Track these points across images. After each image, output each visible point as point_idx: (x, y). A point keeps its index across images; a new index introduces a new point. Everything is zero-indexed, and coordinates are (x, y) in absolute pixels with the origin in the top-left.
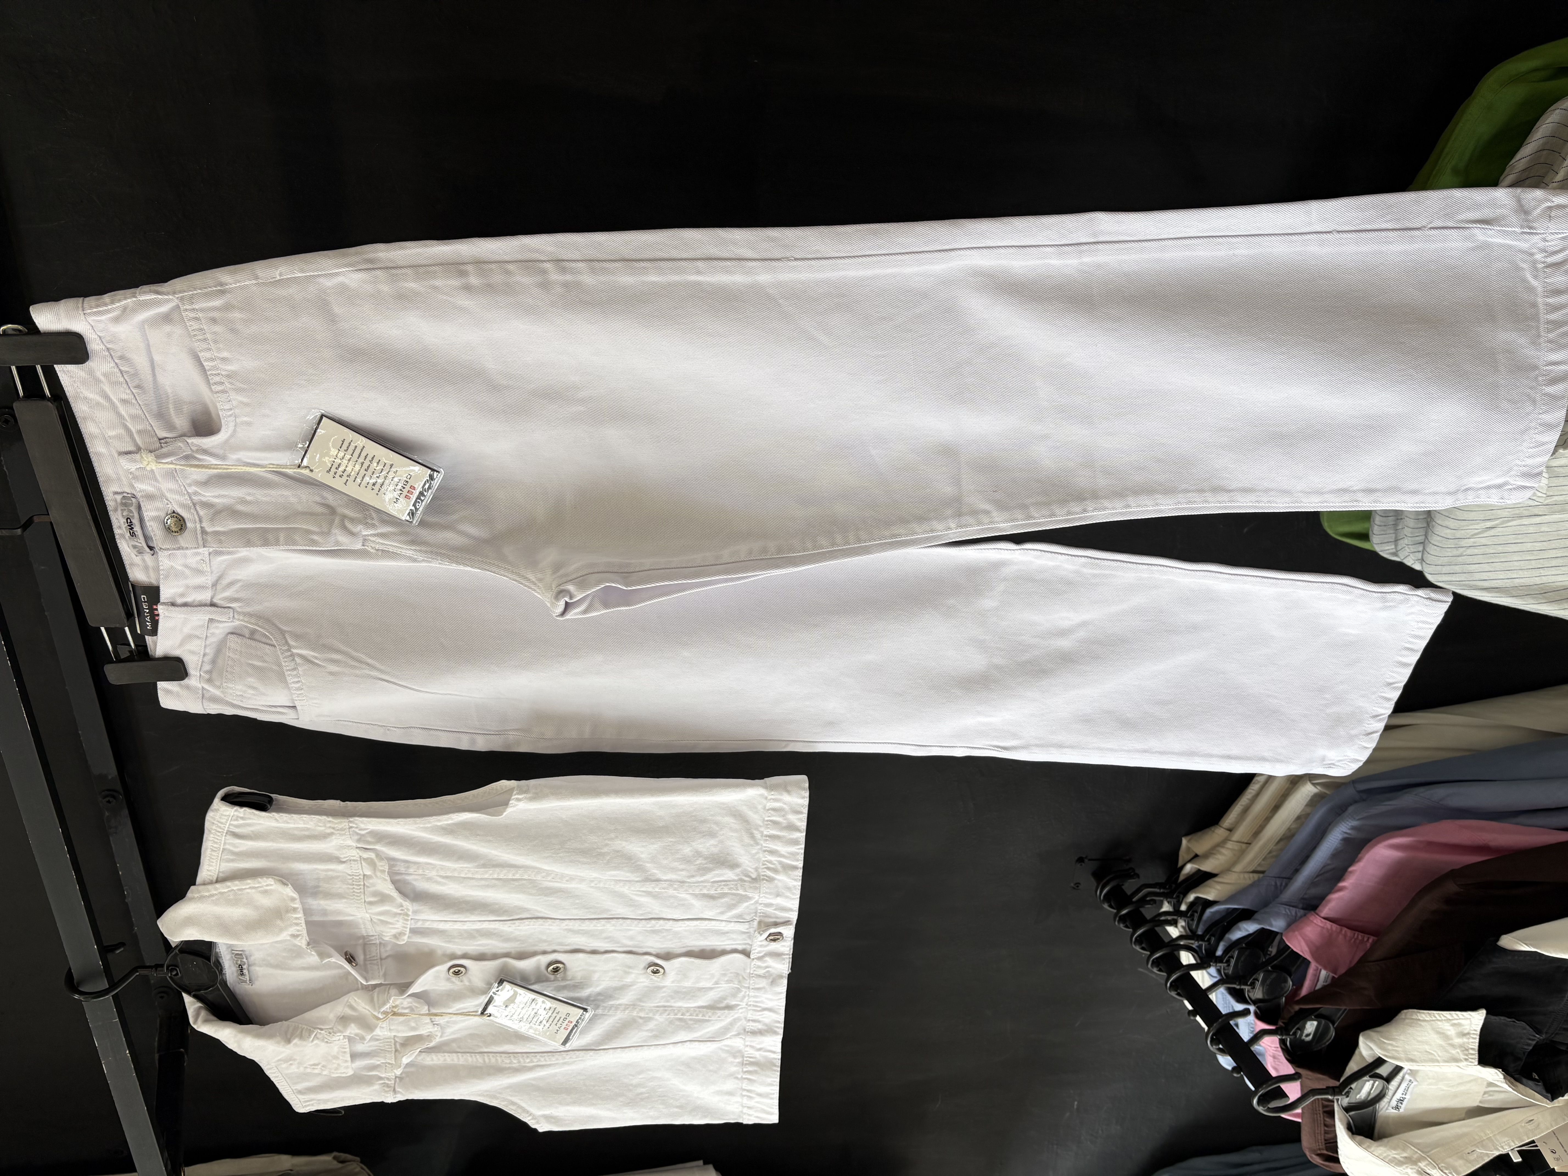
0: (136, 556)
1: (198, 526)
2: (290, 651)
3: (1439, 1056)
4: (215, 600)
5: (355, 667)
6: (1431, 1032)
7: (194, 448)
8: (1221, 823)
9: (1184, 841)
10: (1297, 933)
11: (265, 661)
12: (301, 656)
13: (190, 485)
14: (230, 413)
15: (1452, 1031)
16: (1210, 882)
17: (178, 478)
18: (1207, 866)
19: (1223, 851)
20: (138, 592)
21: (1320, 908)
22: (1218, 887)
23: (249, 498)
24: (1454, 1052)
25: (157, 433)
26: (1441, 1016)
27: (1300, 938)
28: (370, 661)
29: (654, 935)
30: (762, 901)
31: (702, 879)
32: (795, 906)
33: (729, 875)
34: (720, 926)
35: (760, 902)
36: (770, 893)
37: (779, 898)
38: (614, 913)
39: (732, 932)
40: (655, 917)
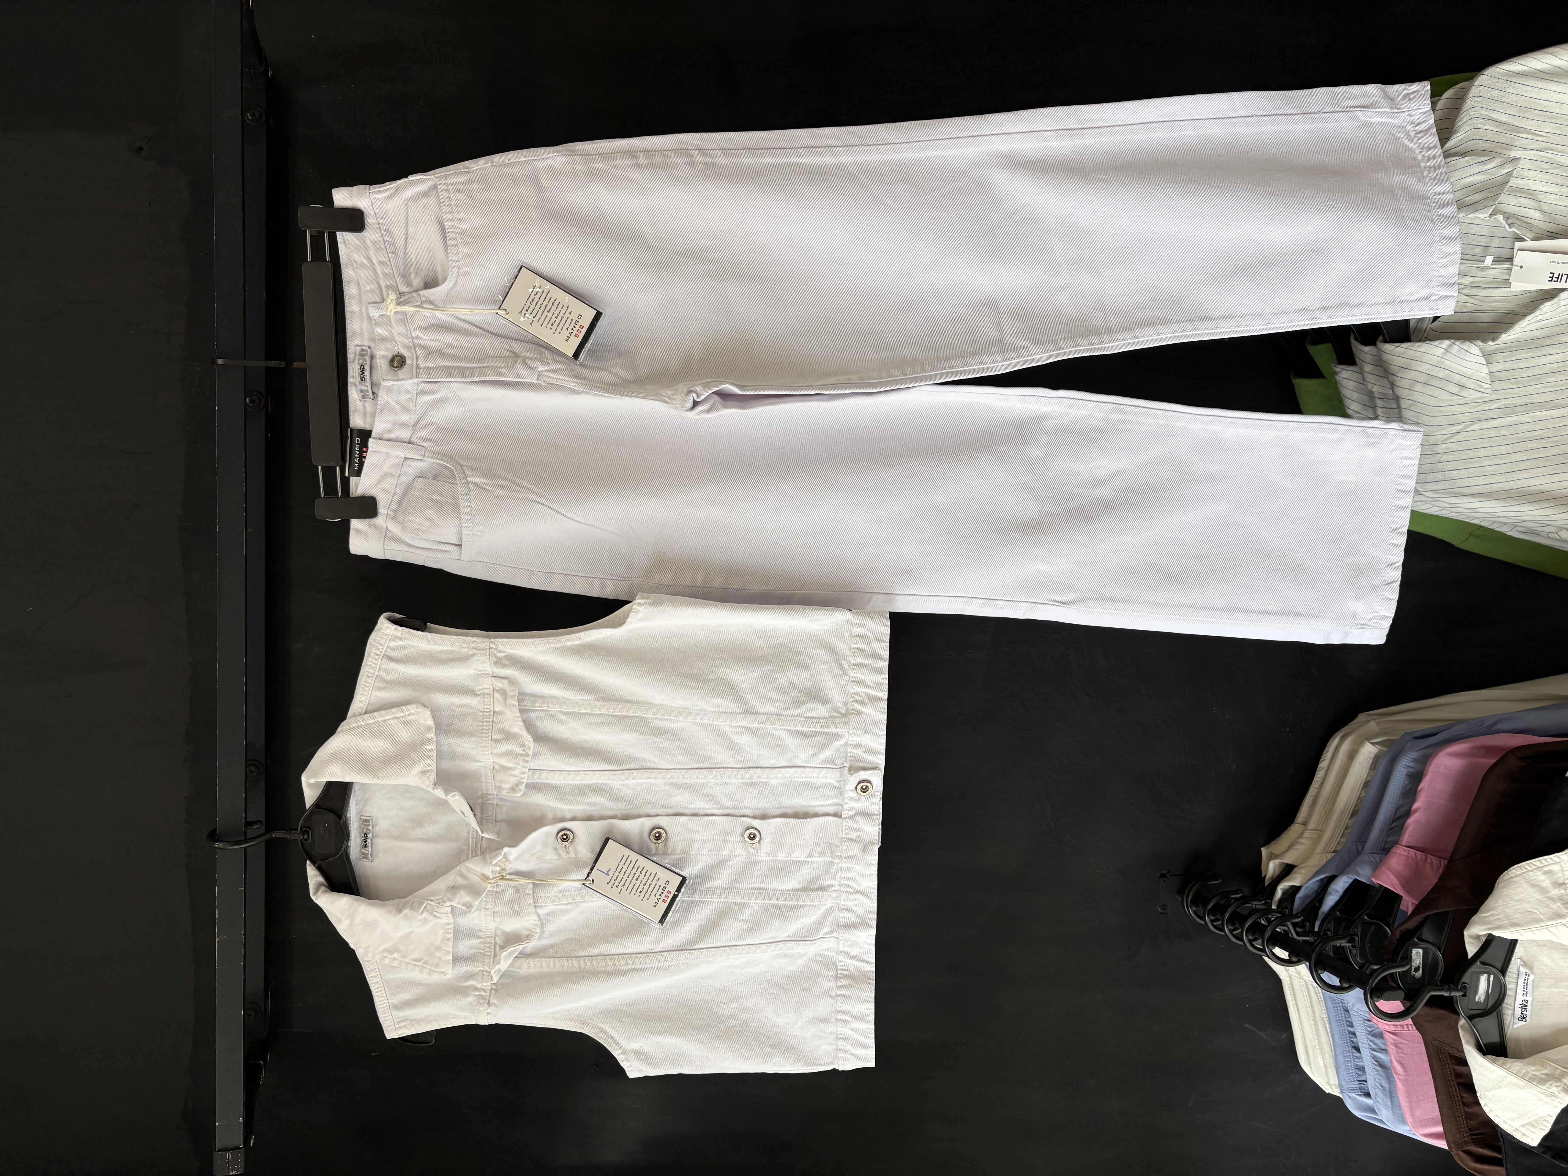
0: (360, 400)
1: (415, 362)
2: (466, 479)
3: (1542, 914)
4: (413, 440)
5: (516, 491)
6: (1525, 886)
7: (423, 299)
8: (1295, 821)
9: (1264, 851)
10: (1383, 868)
11: (443, 496)
12: (474, 484)
13: (415, 329)
14: (456, 264)
15: (1546, 882)
16: (1295, 869)
17: (407, 324)
18: (1288, 859)
19: (1302, 840)
20: (355, 434)
21: (1401, 838)
22: (1303, 871)
23: (455, 343)
24: (1554, 906)
25: (400, 289)
26: (1531, 865)
27: (1387, 871)
28: (530, 486)
29: (752, 789)
30: (851, 741)
31: (796, 712)
32: (882, 748)
33: (821, 711)
34: (813, 777)
35: (850, 742)
36: (859, 729)
37: (867, 735)
38: (715, 761)
39: (824, 786)
40: (753, 765)
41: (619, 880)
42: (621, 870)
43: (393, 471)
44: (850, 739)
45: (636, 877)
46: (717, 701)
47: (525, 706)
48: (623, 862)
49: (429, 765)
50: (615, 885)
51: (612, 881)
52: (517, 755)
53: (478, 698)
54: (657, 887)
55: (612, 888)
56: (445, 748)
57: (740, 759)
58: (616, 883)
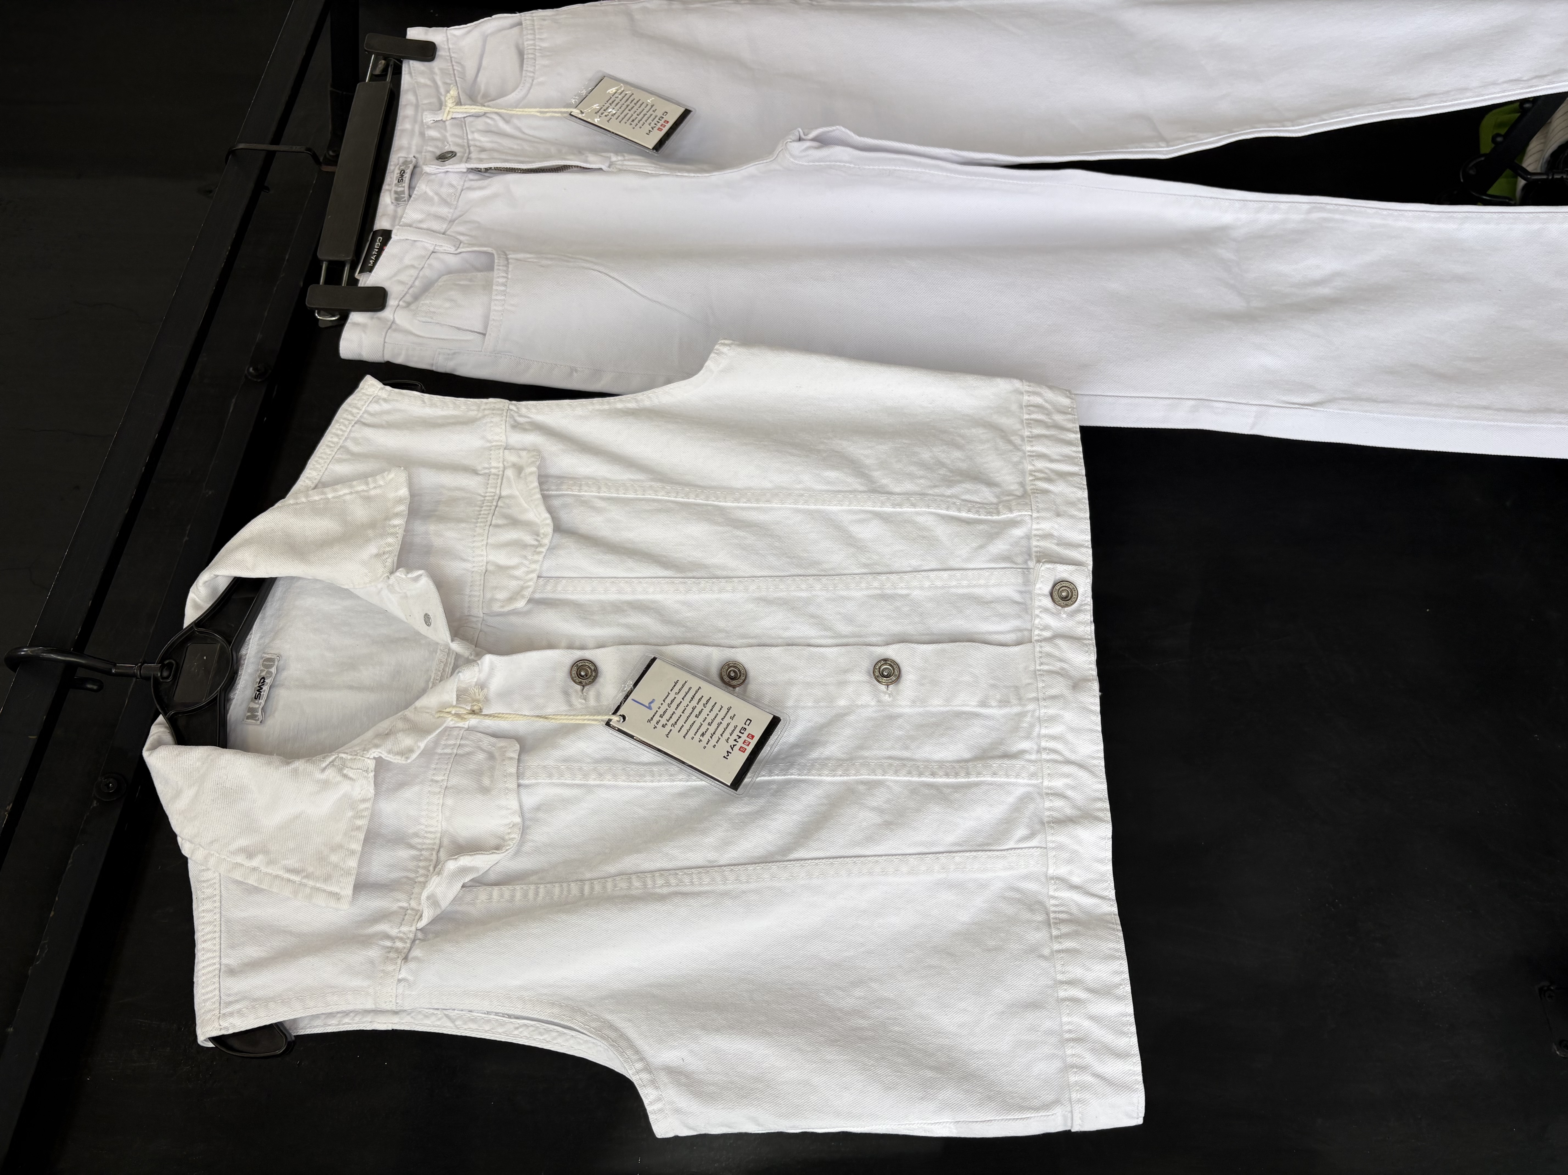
0: (393, 204)
1: (466, 155)
4: (448, 232)
13: (472, 132)
14: (531, 74)
20: (377, 236)
29: (884, 603)
30: (1037, 530)
31: (949, 492)
32: (1086, 537)
33: (986, 494)
34: (980, 586)
35: (1034, 532)
36: (1047, 510)
37: (1059, 520)
38: (826, 566)
39: (998, 600)
40: (885, 570)
41: (667, 716)
42: (672, 701)
43: (416, 263)
44: (1035, 526)
45: (696, 712)
46: (832, 474)
47: (547, 490)
48: (676, 689)
49: (390, 545)
50: (660, 724)
51: (657, 718)
52: (525, 546)
53: (479, 479)
54: (731, 728)
55: (655, 727)
56: (417, 540)
57: (864, 560)
58: (663, 721)
